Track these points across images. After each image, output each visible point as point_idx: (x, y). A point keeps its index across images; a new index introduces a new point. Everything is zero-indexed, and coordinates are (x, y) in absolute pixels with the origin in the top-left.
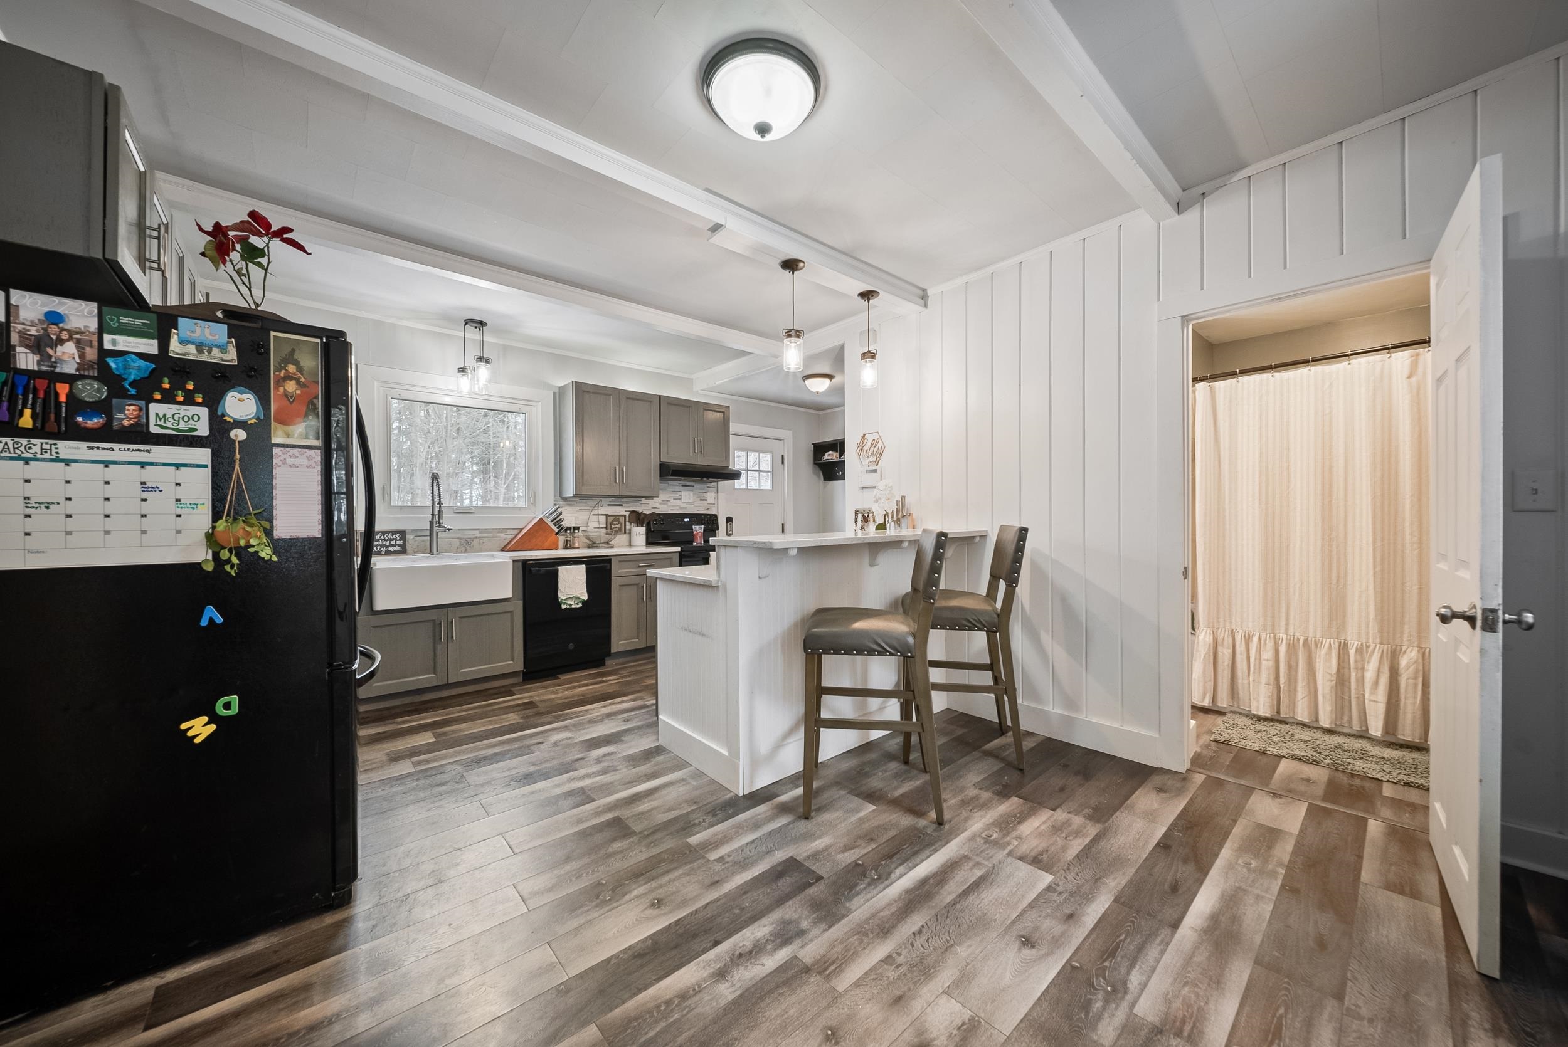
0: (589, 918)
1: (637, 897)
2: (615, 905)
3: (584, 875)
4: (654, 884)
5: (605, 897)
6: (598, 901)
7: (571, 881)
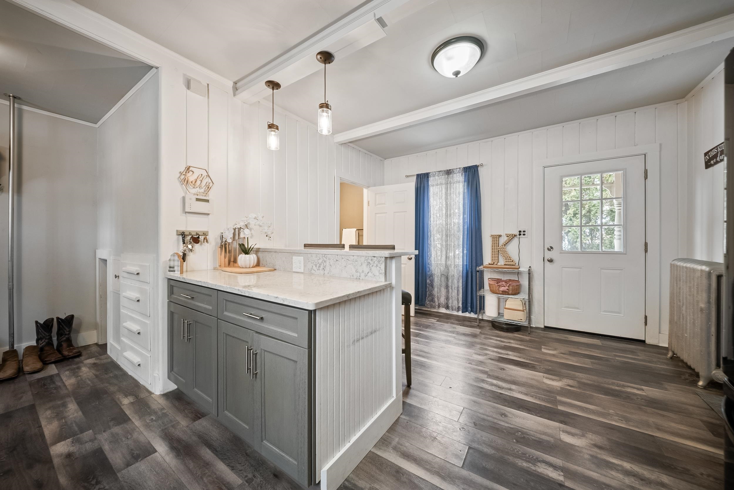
0: (535, 434)
1: (508, 423)
2: (520, 429)
3: (520, 452)
4: (496, 421)
5: (520, 434)
6: (525, 436)
7: (529, 456)
